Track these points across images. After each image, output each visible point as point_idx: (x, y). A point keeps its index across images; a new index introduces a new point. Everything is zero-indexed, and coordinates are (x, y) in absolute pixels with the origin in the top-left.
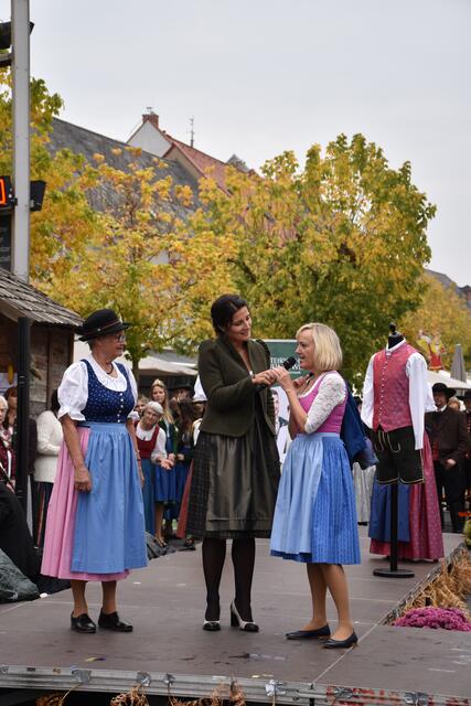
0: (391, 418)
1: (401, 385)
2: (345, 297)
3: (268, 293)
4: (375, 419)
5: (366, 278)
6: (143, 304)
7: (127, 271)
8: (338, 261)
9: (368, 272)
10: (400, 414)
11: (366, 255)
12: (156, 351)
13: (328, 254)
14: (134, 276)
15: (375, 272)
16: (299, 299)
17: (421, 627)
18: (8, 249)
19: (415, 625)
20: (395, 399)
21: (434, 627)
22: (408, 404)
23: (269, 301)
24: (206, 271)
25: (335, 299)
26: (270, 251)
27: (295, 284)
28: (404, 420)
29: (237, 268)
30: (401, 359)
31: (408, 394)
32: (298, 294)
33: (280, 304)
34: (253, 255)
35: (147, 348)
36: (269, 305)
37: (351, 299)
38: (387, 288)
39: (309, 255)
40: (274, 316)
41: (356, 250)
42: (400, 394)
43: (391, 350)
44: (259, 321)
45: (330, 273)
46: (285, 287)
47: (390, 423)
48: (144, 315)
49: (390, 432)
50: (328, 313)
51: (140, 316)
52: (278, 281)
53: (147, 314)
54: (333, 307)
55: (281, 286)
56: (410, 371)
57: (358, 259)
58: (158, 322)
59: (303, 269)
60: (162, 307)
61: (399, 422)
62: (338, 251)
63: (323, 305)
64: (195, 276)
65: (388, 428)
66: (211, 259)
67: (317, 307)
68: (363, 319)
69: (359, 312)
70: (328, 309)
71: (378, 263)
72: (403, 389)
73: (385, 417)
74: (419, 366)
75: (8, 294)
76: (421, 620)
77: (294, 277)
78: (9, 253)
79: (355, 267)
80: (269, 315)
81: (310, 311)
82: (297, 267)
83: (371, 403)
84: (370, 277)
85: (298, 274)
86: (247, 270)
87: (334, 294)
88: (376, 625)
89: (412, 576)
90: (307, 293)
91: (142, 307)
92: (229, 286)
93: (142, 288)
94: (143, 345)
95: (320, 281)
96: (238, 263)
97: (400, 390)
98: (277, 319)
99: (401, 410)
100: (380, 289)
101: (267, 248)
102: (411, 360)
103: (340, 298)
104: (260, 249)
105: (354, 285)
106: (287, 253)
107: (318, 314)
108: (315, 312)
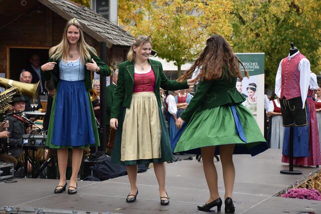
0: (290, 92)
1: (295, 75)
2: (293, 31)
3: (252, 30)
4: (282, 93)
5: (305, 21)
6: (182, 37)
7: (174, 20)
8: (290, 12)
9: (306, 17)
10: (295, 90)
11: (305, 7)
12: (189, 61)
13: (284, 8)
14: (177, 23)
15: (310, 17)
16: (268, 33)
17: (294, 198)
18: (107, 8)
19: (292, 197)
20: (292, 82)
21: (302, 198)
22: (299, 85)
23: (252, 34)
24: (215, 19)
25: (287, 32)
26: (253, 8)
27: (266, 25)
28: (297, 93)
29: (236, 17)
30: (296, 61)
31: (299, 80)
32: (267, 30)
33: (257, 35)
34: (244, 10)
35: (185, 60)
36: (251, 36)
37: (297, 32)
38: (317, 25)
39: (273, 9)
40: (254, 42)
41: (299, 5)
42: (295, 80)
43: (291, 57)
44: (245, 45)
45: (285, 18)
46: (261, 26)
47: (290, 95)
48: (183, 42)
49: (289, 100)
50: (283, 40)
51: (181, 43)
52: (256, 23)
53: (185, 42)
54: (286, 37)
55: (258, 26)
56: (301, 68)
57: (301, 10)
58: (190, 46)
59: (270, 16)
60: (192, 38)
61: (294, 95)
62: (290, 6)
63: (281, 35)
64: (210, 21)
65: (288, 97)
66: (218, 12)
67: (278, 37)
68: (303, 42)
69: (301, 39)
70: (283, 38)
71: (312, 12)
72: (297, 77)
73: (286, 92)
74: (306, 65)
75: (101, 30)
76: (294, 195)
77: (265, 21)
78: (108, 10)
79: (299, 14)
80: (251, 41)
81: (273, 39)
82: (267, 16)
83: (280, 84)
84: (307, 20)
85: (268, 19)
86: (240, 18)
87: (287, 29)
88: (270, 196)
89: (301, 174)
90: (273, 30)
91: (182, 38)
92: (228, 26)
93: (182, 28)
94: (183, 58)
95: (280, 23)
96: (236, 14)
97: (295, 78)
98: (255, 43)
99: (295, 88)
100: (313, 26)
101: (251, 5)
102: (301, 62)
103: (290, 32)
104: (247, 6)
105: (297, 25)
106: (261, 8)
107: (277, 41)
108: (276, 39)
